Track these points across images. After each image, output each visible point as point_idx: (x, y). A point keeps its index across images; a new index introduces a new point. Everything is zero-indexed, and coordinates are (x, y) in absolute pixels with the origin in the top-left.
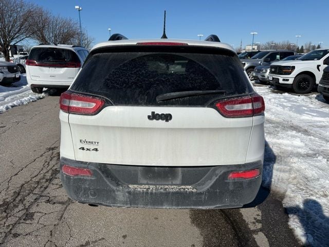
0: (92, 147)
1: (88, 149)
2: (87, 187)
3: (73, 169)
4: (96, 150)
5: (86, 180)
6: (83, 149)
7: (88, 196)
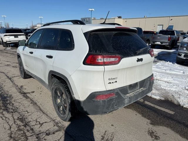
0: (114, 81)
1: (113, 83)
2: (114, 102)
3: (106, 96)
4: (116, 82)
5: (113, 99)
6: (110, 83)
7: (114, 107)
